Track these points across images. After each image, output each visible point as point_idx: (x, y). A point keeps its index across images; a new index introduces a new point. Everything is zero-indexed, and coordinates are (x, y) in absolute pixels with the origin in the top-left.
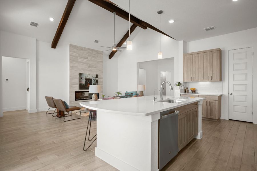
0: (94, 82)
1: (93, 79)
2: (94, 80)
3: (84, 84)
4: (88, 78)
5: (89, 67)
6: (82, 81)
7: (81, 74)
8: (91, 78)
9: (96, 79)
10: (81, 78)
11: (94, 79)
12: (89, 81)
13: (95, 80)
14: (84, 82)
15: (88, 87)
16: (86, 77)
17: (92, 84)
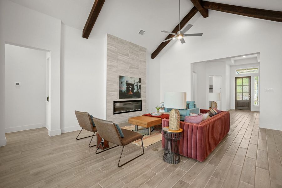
0: (137, 88)
1: (135, 85)
2: (136, 85)
3: (125, 91)
4: (129, 82)
5: (131, 67)
6: (122, 87)
7: (121, 77)
8: (133, 83)
10: (121, 83)
12: (130, 87)
14: (124, 88)
15: (130, 95)
16: (128, 81)
17: (135, 91)
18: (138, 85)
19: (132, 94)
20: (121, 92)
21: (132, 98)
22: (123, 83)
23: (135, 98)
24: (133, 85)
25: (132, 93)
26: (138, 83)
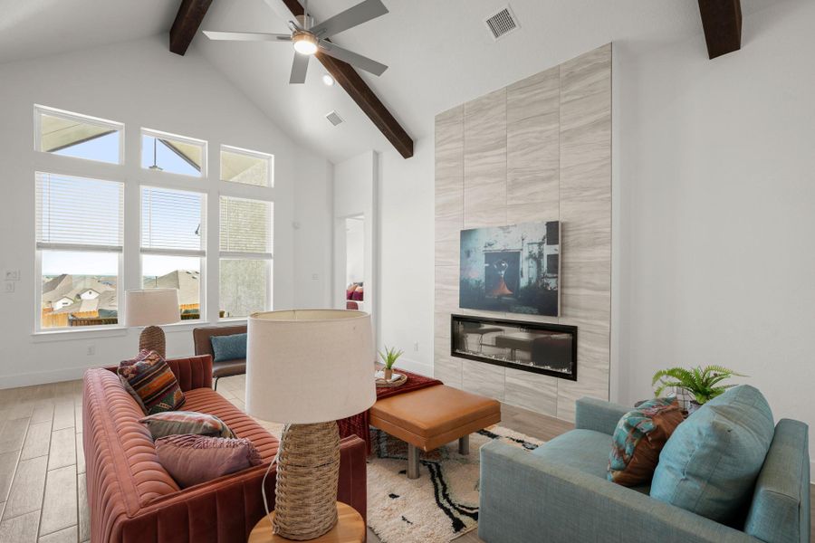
0: (534, 271)
1: (525, 254)
2: (531, 256)
3: (479, 282)
4: (498, 247)
5: (514, 185)
6: (470, 268)
7: (466, 234)
8: (514, 247)
9: (549, 250)
10: (466, 254)
11: (535, 250)
12: (503, 268)
13: (537, 259)
14: (478, 272)
15: (500, 297)
16: (490, 245)
17: (523, 282)
18: (541, 254)
19: (508, 295)
20: (464, 285)
21: (510, 311)
22: (472, 255)
23: (525, 313)
24: (513, 257)
25: (508, 292)
26: (540, 244)
